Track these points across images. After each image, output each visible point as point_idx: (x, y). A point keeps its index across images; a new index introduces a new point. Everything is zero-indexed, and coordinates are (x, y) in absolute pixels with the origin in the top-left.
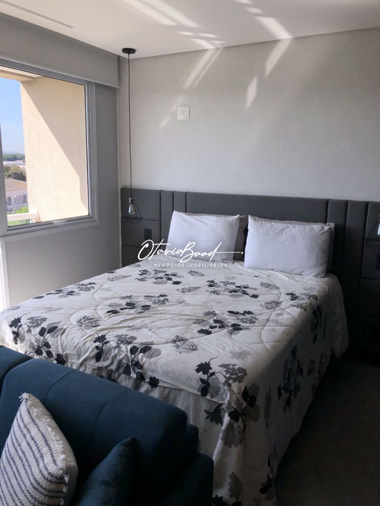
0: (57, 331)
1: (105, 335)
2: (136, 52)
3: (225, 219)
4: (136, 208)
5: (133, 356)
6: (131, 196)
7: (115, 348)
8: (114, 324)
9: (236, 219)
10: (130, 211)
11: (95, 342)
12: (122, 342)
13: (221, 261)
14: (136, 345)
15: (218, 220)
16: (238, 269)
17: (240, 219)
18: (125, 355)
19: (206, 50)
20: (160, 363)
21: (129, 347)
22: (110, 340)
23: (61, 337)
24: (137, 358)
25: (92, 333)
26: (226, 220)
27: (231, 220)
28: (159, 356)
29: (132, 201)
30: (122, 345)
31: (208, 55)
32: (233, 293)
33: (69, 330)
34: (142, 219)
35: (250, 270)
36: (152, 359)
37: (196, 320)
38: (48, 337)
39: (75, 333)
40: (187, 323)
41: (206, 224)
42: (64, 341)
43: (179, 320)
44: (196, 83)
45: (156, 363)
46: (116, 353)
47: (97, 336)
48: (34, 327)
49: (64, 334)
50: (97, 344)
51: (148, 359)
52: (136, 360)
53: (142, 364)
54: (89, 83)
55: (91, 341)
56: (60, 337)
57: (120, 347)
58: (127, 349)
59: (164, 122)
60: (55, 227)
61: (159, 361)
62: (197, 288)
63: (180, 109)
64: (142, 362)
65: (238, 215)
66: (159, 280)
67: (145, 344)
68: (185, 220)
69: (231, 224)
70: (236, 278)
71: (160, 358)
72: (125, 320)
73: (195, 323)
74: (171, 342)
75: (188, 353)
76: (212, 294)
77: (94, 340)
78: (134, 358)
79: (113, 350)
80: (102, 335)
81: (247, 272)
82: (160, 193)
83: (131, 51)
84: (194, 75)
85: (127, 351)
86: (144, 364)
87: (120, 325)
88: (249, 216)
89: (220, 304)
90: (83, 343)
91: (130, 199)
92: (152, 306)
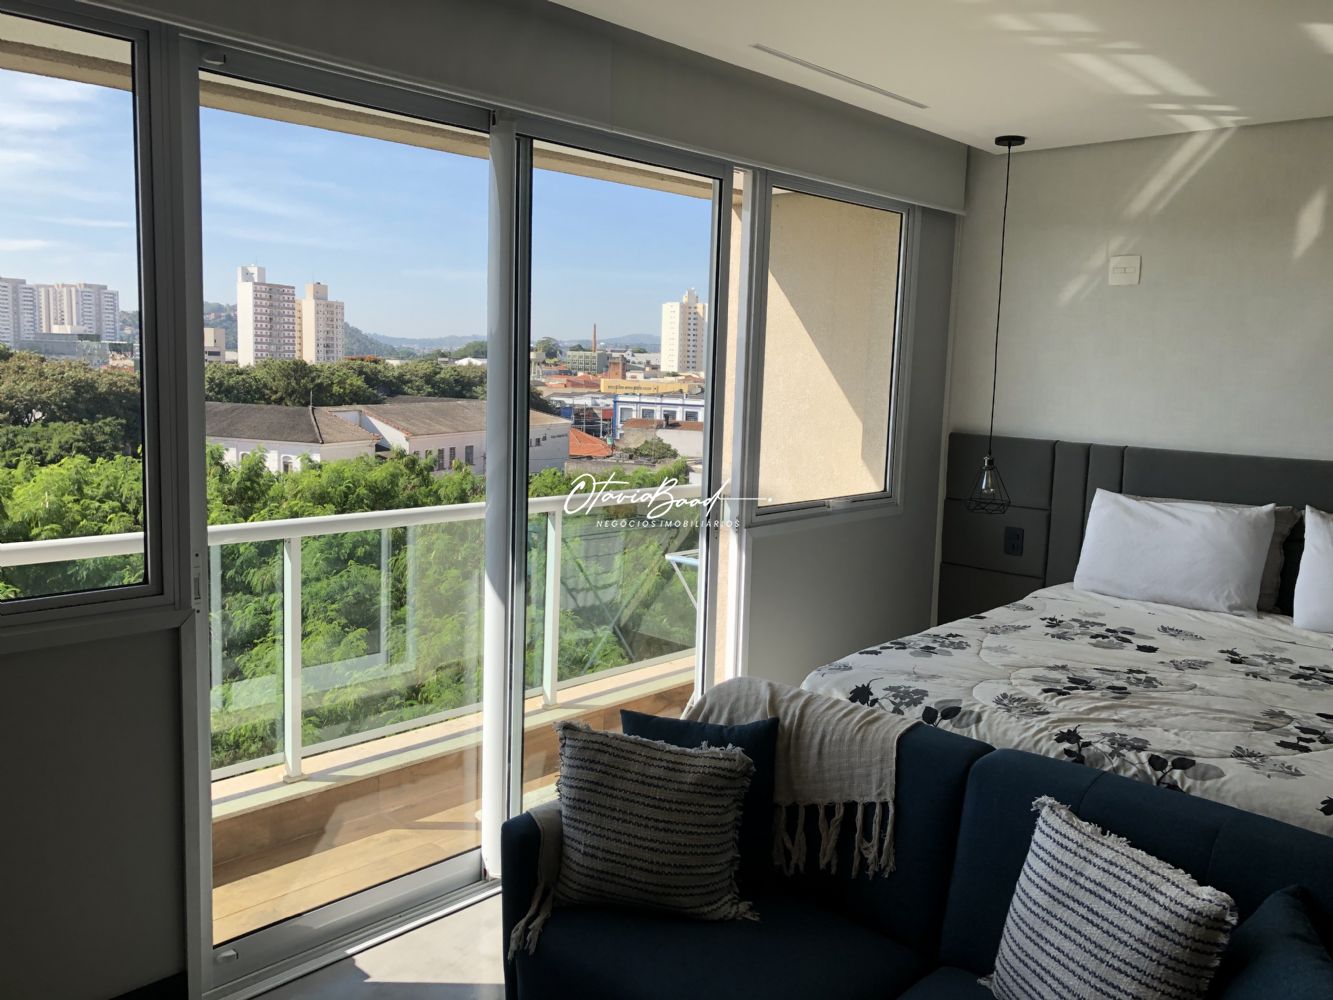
0: (964, 714)
1: (1075, 731)
2: (1026, 141)
3: (1236, 512)
4: (997, 482)
5: (1160, 774)
6: (990, 454)
7: (1111, 755)
8: (1078, 713)
9: (1268, 514)
10: (983, 487)
11: (1059, 740)
12: (1122, 746)
13: (1226, 610)
14: (1157, 754)
15: (1218, 513)
16: (1280, 630)
17: (1276, 513)
18: (1139, 771)
19: (1190, 134)
20: (1229, 791)
21: (1144, 756)
22: (1093, 740)
23: (977, 727)
24: (1171, 777)
25: (1043, 725)
26: (1240, 513)
27: (1254, 515)
28: (1223, 779)
29: (990, 462)
30: (1124, 751)
31: (1195, 143)
32: (1302, 680)
33: (989, 716)
34: (1009, 504)
35: (1315, 637)
36: (1208, 783)
37: (1255, 723)
38: (947, 725)
39: (1006, 723)
40: (1240, 728)
41: (1188, 522)
42: (985, 735)
43: (1214, 719)
44: (1161, 206)
45: (1219, 790)
46: (1115, 765)
47: (1056, 731)
48: (908, 705)
49: (981, 724)
50: (1066, 745)
51: (1199, 782)
52: (1167, 780)
53: (1184, 789)
54: (910, 209)
55: (1050, 739)
56: (973, 727)
57: (1124, 755)
58: (1139, 758)
59: (1072, 290)
60: (828, 514)
61: (1226, 788)
62: (1207, 663)
63: (1114, 262)
64: (1183, 784)
65: (1270, 506)
66: (1100, 639)
67: (1175, 754)
68: (1127, 510)
69: (1255, 524)
70: (1286, 649)
71: (1224, 783)
72: (1096, 709)
73: (1256, 729)
74: (1232, 757)
75: (1287, 778)
76: (1251, 677)
77: (1055, 737)
78: (1162, 777)
79: (1107, 760)
80: (1069, 731)
81: (1307, 638)
82: (1054, 447)
83: (1013, 142)
84: (1155, 186)
85: (1141, 763)
86: (1189, 789)
87: (1091, 716)
88: (1308, 508)
89: (1288, 700)
90: (1033, 742)
91: (986, 459)
92: (1130, 688)
